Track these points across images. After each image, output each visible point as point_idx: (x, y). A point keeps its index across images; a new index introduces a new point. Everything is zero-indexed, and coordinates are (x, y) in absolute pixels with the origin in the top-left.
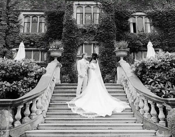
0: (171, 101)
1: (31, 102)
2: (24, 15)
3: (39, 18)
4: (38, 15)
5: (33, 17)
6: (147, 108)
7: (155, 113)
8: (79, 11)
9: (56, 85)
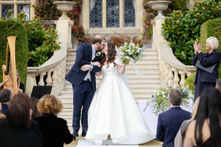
0: (190, 68)
1: (52, 70)
6: (171, 75)
7: (178, 79)
9: (68, 51)
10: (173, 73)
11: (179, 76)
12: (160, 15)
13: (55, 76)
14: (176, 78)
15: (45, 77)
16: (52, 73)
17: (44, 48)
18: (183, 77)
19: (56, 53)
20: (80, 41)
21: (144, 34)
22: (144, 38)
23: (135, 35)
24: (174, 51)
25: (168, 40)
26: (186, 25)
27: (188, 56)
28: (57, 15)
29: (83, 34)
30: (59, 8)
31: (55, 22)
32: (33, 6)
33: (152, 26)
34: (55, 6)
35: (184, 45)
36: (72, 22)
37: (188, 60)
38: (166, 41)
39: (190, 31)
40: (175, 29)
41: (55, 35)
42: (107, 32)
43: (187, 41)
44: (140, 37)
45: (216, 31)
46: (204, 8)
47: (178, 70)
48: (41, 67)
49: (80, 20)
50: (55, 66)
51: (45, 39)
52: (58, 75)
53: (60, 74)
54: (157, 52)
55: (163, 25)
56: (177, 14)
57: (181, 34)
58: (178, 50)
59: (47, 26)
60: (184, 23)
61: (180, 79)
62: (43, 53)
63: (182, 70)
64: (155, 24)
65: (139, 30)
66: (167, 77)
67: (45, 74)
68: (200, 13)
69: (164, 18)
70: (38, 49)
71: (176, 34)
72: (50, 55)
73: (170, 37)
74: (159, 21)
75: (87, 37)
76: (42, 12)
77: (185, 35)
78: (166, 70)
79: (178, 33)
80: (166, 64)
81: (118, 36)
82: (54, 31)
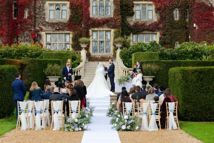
2: (49, 4)
3: (61, 7)
4: (60, 4)
5: (56, 6)
6: (122, 71)
8: (94, 5)
9: (85, 62)
10: (123, 71)
11: (125, 72)
12: (119, 49)
13: (80, 72)
14: (124, 72)
15: (77, 72)
16: (80, 71)
17: (76, 61)
18: (127, 72)
19: (81, 63)
20: (89, 58)
21: (113, 56)
22: (113, 57)
23: (109, 56)
24: (124, 63)
25: (121, 58)
26: (128, 53)
27: (129, 64)
28: (81, 49)
29: (90, 55)
30: (82, 46)
31: (80, 51)
32: (71, 44)
33: (116, 53)
34: (80, 45)
35: (127, 60)
36: (86, 52)
37: (129, 66)
38: (121, 59)
39: (129, 55)
40: (124, 55)
41: (80, 57)
42: (99, 55)
43: (128, 59)
44: (112, 56)
45: (137, 56)
46: (135, 47)
47: (125, 69)
48: (75, 68)
49: (89, 50)
50: (80, 68)
51: (77, 58)
52: (81, 71)
53: (82, 71)
54: (118, 63)
55: (120, 53)
56: (125, 49)
57: (126, 57)
58: (125, 62)
59: (77, 53)
60: (128, 52)
61: (126, 73)
62: (76, 63)
63: (126, 70)
64: (117, 52)
65: (111, 54)
66: (121, 72)
67: (77, 71)
68: (133, 49)
69: (120, 50)
70: (74, 62)
71: (124, 56)
72: (79, 64)
73: (122, 57)
74: (119, 51)
75: (91, 56)
76: (74, 47)
77: (127, 57)
78: (121, 70)
79: (125, 56)
80: (121, 67)
81: (104, 56)
82: (80, 55)
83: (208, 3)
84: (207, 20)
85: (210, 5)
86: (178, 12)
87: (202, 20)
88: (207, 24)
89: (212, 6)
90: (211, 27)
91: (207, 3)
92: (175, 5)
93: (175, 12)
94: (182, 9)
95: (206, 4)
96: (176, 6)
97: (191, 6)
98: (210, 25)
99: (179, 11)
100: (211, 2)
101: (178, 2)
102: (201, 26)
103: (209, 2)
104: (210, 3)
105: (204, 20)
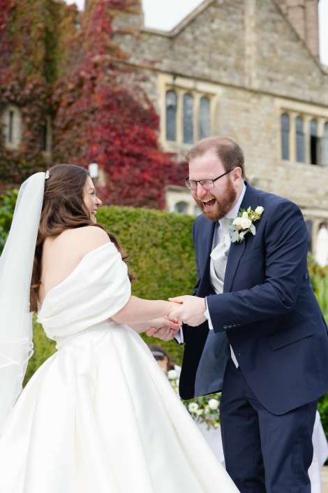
83: (141, 95)
84: (139, 157)
85: (146, 106)
86: (17, 120)
87: (121, 153)
88: (137, 171)
89: (152, 109)
90: (150, 182)
91: (139, 97)
92: (12, 90)
93: (6, 119)
94: (34, 109)
95: (136, 98)
96: (12, 97)
97: (70, 104)
98: (146, 176)
99: (24, 116)
100: (151, 97)
101: (23, 84)
102: (116, 176)
103: (145, 95)
104: (147, 100)
105: (128, 155)
